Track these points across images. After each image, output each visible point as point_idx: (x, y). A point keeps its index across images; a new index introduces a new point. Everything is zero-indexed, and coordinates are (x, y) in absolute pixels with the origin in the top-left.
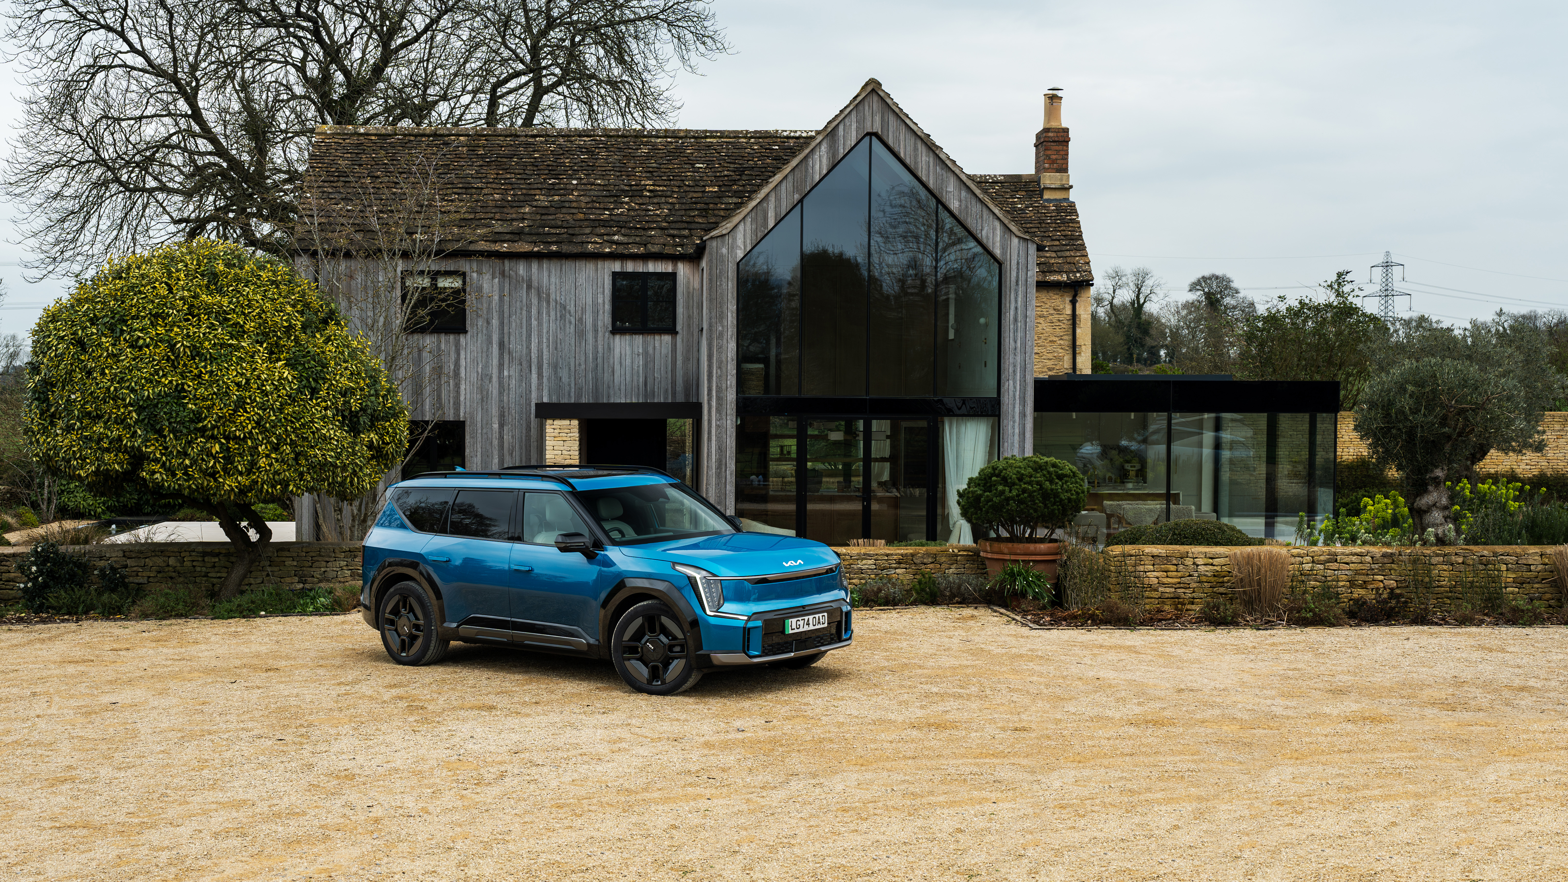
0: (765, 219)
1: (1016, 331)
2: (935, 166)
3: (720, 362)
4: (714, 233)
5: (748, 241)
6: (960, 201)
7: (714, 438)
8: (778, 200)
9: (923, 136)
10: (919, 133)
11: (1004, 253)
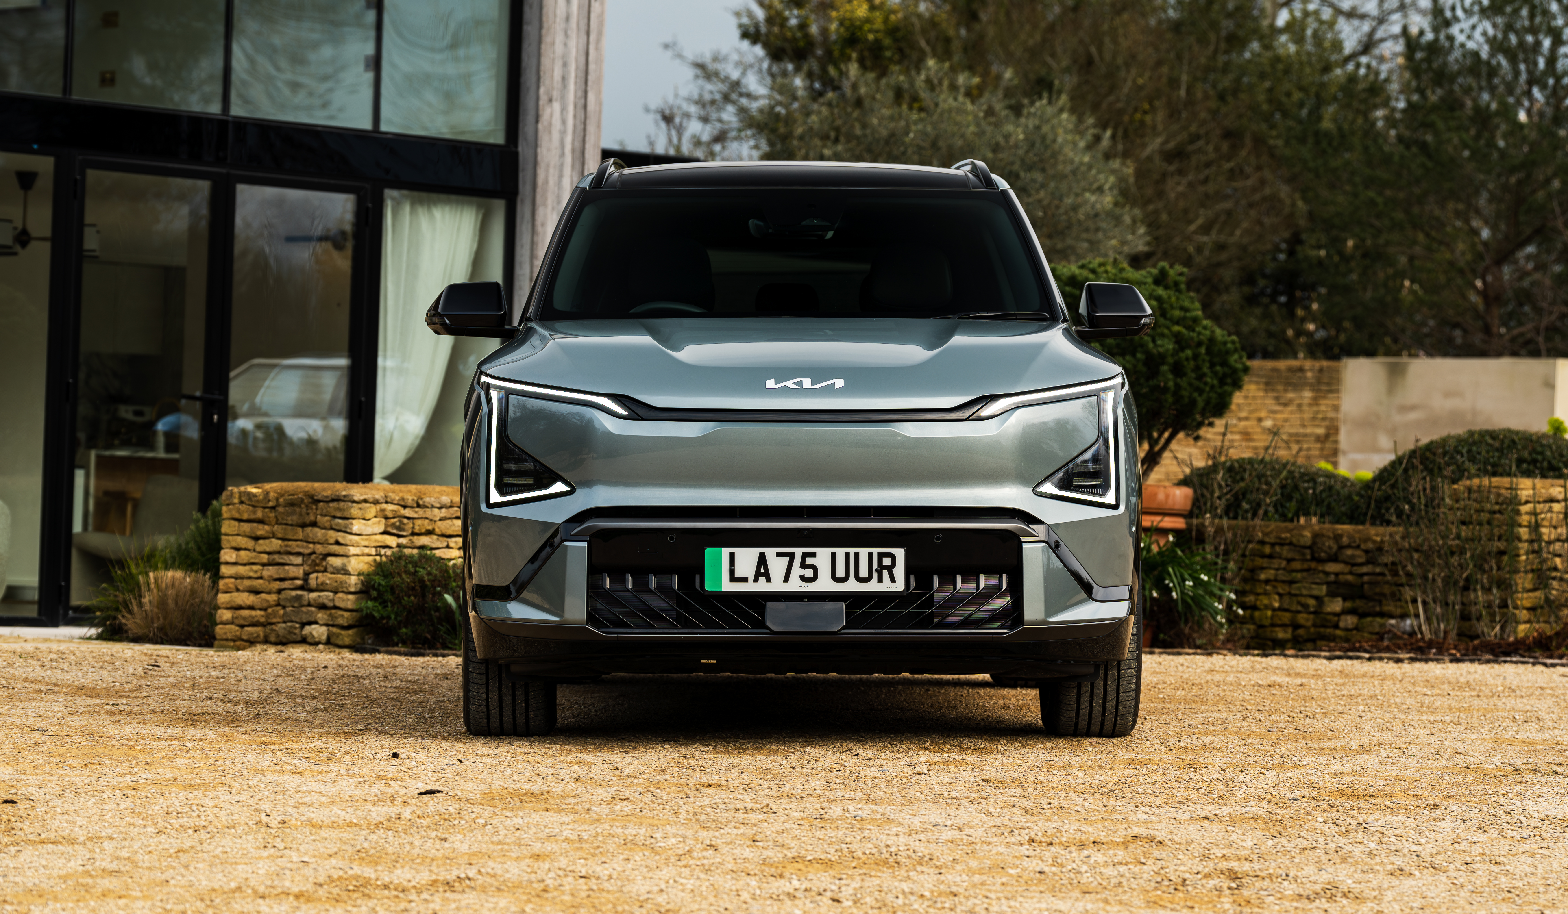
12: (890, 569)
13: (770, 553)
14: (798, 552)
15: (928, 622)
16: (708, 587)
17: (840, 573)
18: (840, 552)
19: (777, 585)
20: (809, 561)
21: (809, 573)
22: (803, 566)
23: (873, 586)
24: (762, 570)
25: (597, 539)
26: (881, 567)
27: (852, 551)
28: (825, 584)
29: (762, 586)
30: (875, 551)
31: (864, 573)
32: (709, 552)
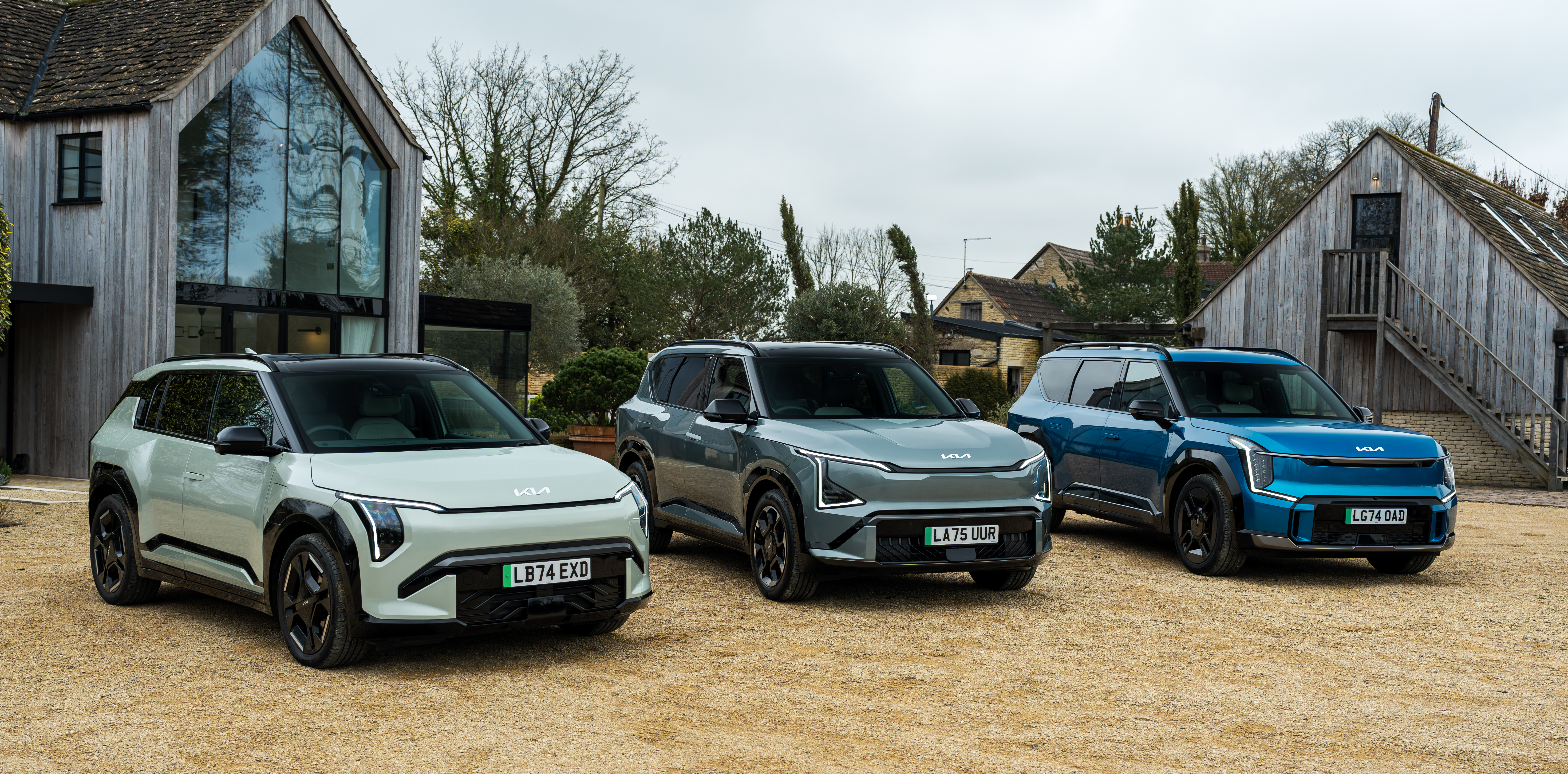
0: (207, 89)
1: (407, 236)
2: (349, 62)
3: (162, 241)
4: (161, 96)
5: (190, 112)
6: (368, 101)
7: (154, 326)
8: (218, 70)
9: (342, 30)
10: (339, 27)
11: (400, 158)
12: (993, 533)
13: (950, 528)
14: (960, 528)
15: (1003, 555)
16: (926, 544)
17: (975, 536)
18: (975, 527)
19: (952, 542)
20: (964, 531)
21: (964, 537)
22: (962, 534)
23: (987, 541)
24: (946, 536)
25: (879, 524)
26: (990, 533)
27: (980, 527)
28: (969, 541)
29: (946, 543)
30: (988, 526)
31: (983, 536)
32: (927, 529)
